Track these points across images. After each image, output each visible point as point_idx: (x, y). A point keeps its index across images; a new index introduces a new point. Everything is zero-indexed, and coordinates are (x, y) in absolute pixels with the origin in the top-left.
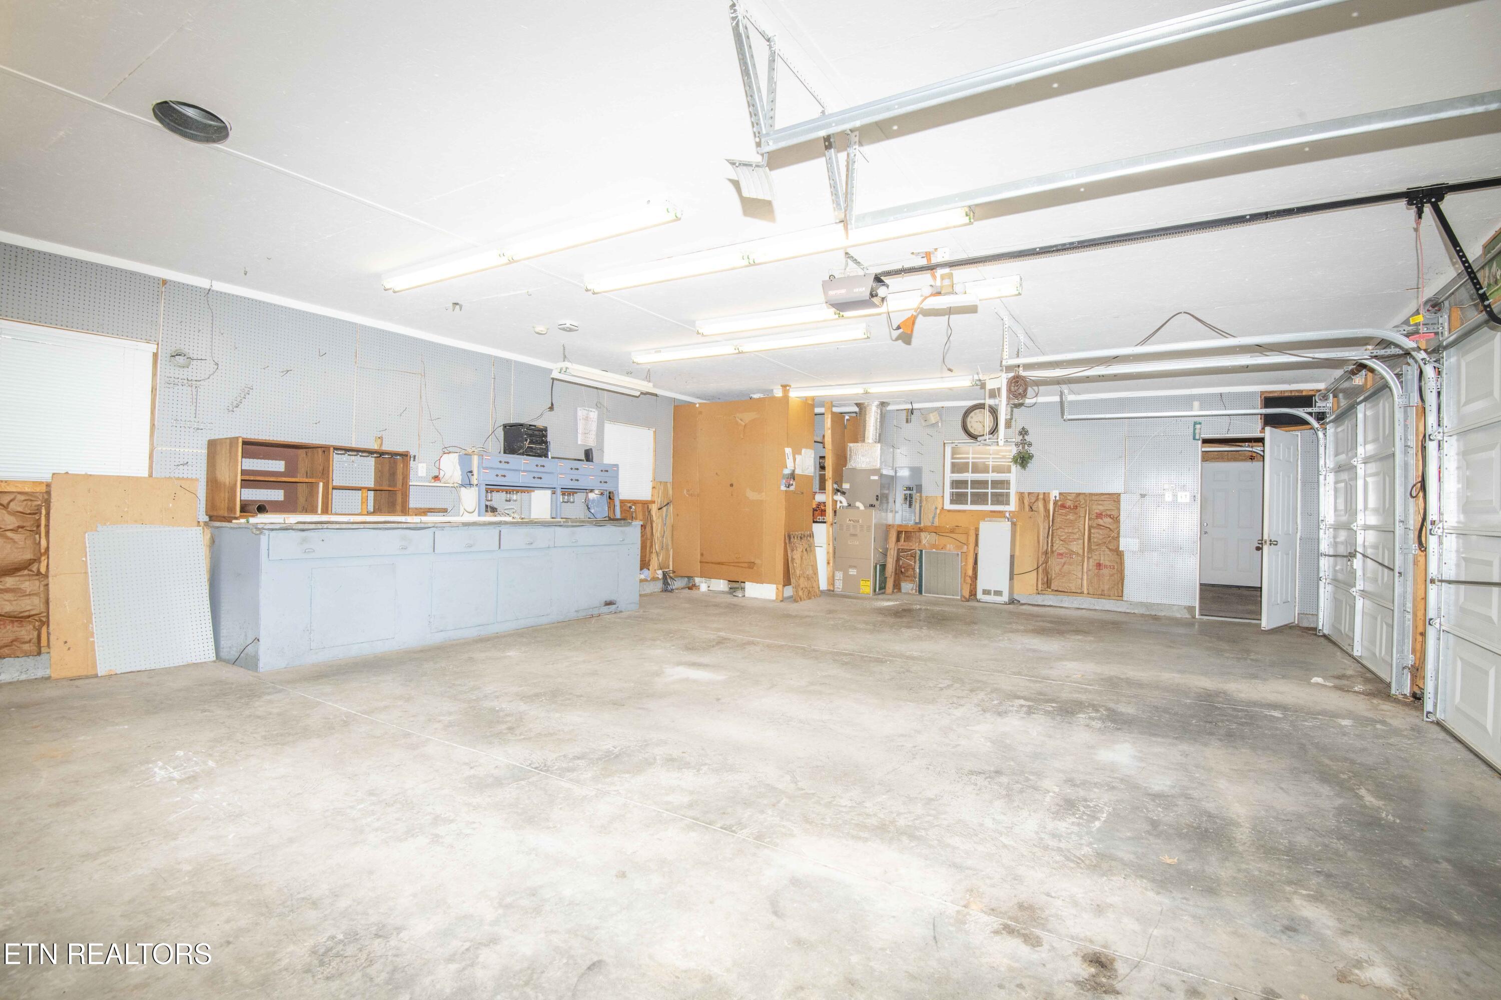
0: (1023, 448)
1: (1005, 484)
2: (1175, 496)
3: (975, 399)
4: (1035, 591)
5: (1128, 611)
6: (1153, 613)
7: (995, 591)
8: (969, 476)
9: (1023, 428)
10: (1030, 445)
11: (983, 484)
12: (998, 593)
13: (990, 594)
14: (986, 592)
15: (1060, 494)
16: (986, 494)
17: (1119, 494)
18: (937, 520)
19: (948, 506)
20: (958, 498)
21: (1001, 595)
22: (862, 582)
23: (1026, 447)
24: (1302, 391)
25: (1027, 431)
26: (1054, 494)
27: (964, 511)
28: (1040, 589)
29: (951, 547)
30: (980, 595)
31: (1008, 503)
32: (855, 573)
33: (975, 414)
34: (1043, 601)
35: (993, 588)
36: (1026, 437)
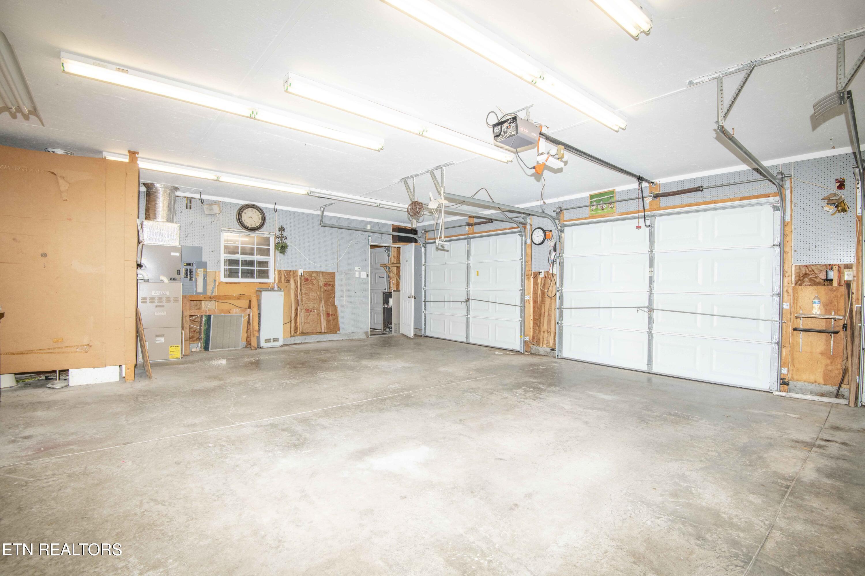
0: (281, 240)
1: (265, 264)
2: (360, 274)
3: (248, 200)
4: (290, 335)
5: (339, 339)
6: (351, 338)
7: (274, 339)
8: (240, 257)
9: (282, 227)
10: (286, 238)
11: (251, 263)
12: (276, 340)
13: (271, 342)
14: (267, 341)
15: (304, 272)
16: (253, 270)
17: (335, 273)
18: (216, 289)
19: (223, 279)
20: (232, 274)
21: (278, 341)
22: (170, 349)
23: (283, 240)
24: (405, 227)
25: (284, 229)
26: (300, 272)
27: (239, 283)
28: (292, 334)
29: (235, 311)
30: (263, 344)
31: (268, 277)
32: (163, 341)
33: (248, 211)
34: (295, 341)
35: (272, 337)
36: (283, 233)
